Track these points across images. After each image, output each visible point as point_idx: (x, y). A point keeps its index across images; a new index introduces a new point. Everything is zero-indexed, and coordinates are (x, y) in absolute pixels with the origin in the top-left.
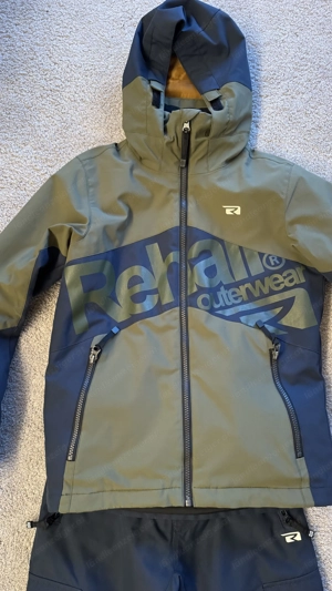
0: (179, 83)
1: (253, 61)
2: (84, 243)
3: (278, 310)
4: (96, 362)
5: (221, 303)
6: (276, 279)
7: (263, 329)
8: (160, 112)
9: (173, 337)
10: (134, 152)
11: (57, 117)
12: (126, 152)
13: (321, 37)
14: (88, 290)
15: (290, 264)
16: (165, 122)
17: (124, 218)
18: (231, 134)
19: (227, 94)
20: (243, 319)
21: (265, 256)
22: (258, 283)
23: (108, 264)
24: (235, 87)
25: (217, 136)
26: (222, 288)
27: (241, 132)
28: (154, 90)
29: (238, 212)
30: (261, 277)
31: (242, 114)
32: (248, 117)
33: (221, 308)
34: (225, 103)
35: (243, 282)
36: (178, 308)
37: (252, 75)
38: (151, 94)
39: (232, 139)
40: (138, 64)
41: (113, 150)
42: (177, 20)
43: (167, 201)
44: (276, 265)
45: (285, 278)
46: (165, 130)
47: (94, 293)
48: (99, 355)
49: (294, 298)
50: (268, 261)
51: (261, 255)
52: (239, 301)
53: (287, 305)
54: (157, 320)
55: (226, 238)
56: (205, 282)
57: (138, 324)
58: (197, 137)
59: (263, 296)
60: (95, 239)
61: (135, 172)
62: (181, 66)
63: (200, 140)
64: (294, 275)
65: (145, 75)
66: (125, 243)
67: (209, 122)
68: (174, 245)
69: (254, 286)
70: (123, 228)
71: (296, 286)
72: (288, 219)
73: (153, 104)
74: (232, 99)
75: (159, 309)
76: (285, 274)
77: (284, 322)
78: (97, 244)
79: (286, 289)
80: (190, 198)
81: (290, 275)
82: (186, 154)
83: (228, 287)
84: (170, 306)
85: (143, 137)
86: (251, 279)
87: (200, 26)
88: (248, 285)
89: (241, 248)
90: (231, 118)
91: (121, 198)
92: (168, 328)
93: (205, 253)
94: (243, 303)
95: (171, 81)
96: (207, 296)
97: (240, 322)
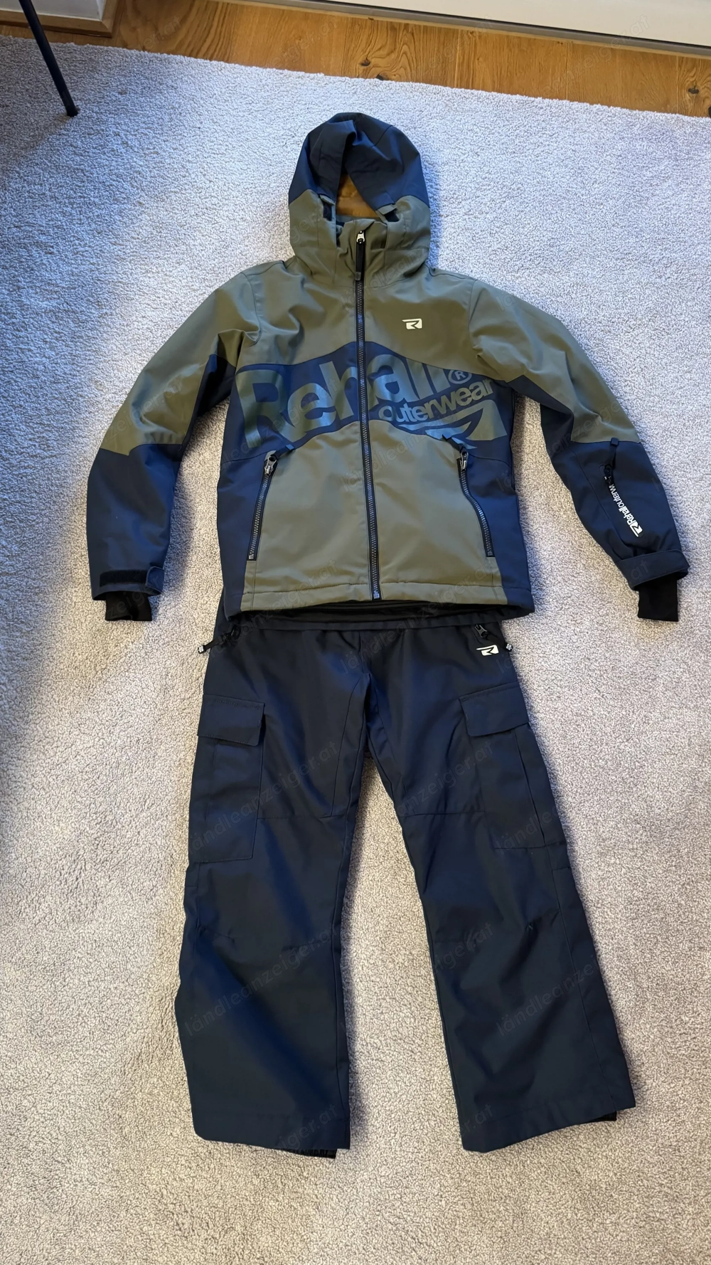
0: (350, 200)
1: (430, 180)
2: (255, 349)
3: (466, 426)
4: (272, 473)
5: (405, 418)
6: (463, 393)
7: (449, 440)
8: (332, 225)
9: (355, 449)
10: (305, 266)
11: (214, 236)
12: (296, 267)
13: (504, 157)
14: (261, 400)
15: (476, 378)
16: (338, 235)
17: (296, 332)
18: (409, 248)
19: (403, 208)
20: (429, 432)
21: (451, 372)
22: (444, 398)
23: (280, 378)
24: (411, 201)
25: (394, 248)
26: (405, 405)
27: (418, 247)
28: (324, 203)
29: (419, 326)
30: (447, 393)
31: (420, 227)
32: (426, 233)
33: (405, 422)
34: (401, 216)
35: (428, 400)
36: (358, 423)
37: (430, 195)
38: (322, 207)
39: (410, 253)
40: (306, 178)
41: (280, 267)
42: (349, 132)
43: (341, 317)
44: (462, 379)
45: (471, 391)
46: (338, 243)
47: (267, 405)
48: (275, 466)
49: (482, 410)
50: (454, 377)
51: (446, 372)
52: (424, 419)
53: (474, 419)
54: (336, 436)
55: (408, 354)
56: (387, 395)
57: (316, 440)
58: (372, 248)
59: (449, 413)
60: (266, 347)
61: (306, 285)
62: (352, 183)
63: (375, 251)
64: (481, 388)
65: (315, 191)
66: (296, 362)
67: (384, 232)
68: (351, 360)
69: (439, 402)
70: (295, 342)
71: (484, 398)
72: (472, 330)
73: (324, 217)
74: (408, 212)
75: (338, 424)
76: (471, 387)
77: (472, 437)
78: (269, 352)
79: (474, 402)
80: (367, 313)
81: (476, 387)
82: (361, 266)
83: (411, 405)
84: (350, 420)
85: (314, 250)
86: (437, 397)
87: (372, 141)
88: (434, 402)
89: (424, 365)
90: (408, 230)
91: (293, 310)
92: (348, 442)
93: (386, 369)
94: (428, 420)
95: (341, 199)
96: (390, 408)
97: (425, 434)
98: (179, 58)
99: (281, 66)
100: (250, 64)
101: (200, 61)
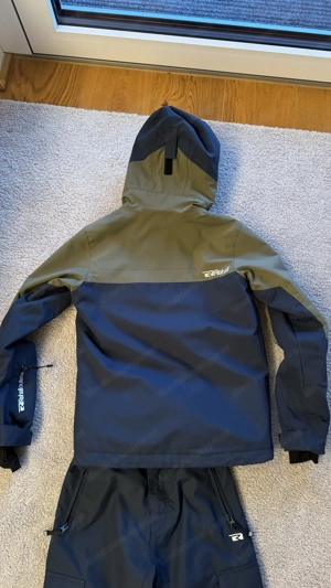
98: (46, 106)
99: (110, 110)
100: (91, 108)
101: (59, 107)
